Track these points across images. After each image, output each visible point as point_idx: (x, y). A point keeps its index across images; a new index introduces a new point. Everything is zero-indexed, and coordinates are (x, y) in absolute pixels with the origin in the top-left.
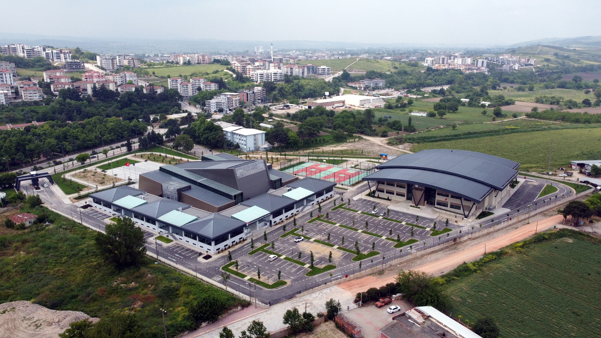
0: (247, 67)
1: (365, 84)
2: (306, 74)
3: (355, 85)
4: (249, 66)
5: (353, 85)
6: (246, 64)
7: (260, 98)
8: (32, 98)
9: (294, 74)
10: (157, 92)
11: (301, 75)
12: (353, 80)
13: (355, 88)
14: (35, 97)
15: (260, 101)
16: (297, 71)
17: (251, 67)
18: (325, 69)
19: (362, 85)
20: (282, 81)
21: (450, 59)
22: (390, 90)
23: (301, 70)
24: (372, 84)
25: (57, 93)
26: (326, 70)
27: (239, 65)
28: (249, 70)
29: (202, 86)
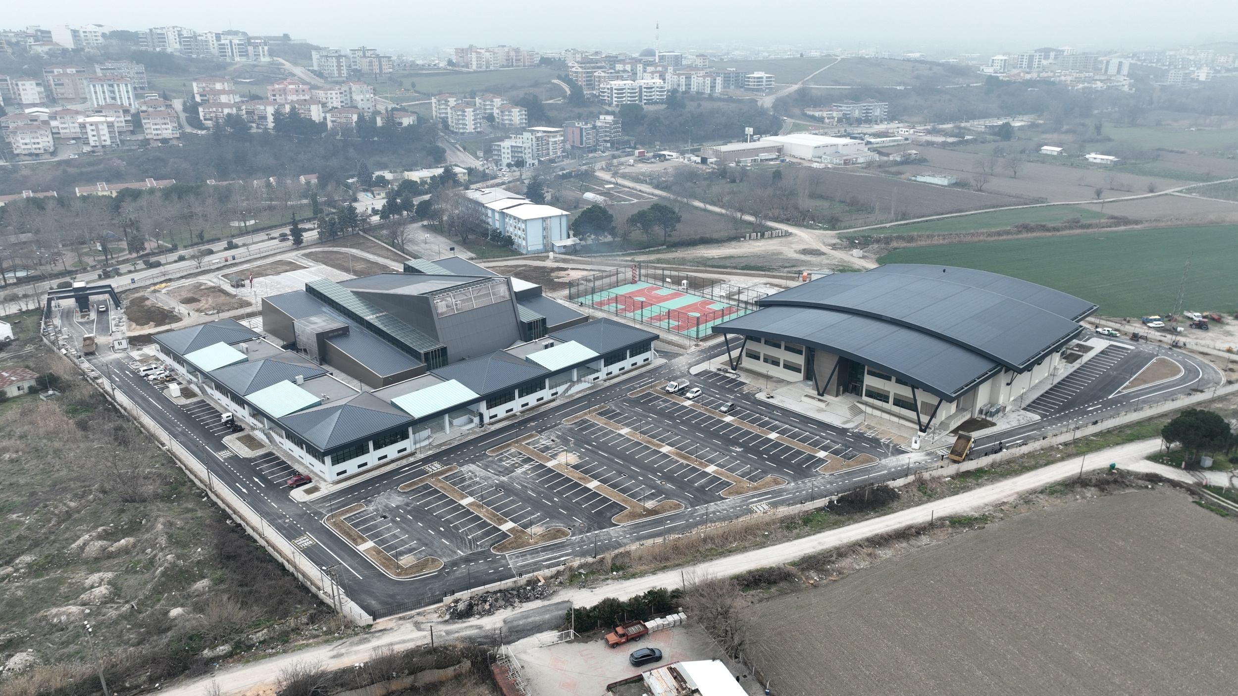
0: (596, 74)
1: (841, 111)
2: (719, 88)
3: (820, 113)
4: (600, 71)
5: (817, 114)
6: (593, 68)
7: (608, 139)
8: (159, 132)
9: (694, 88)
10: (401, 123)
11: (708, 91)
12: (818, 103)
13: (821, 120)
14: (164, 131)
15: (609, 145)
16: (698, 82)
17: (603, 74)
18: (762, 78)
19: (835, 114)
20: (662, 103)
21: (1047, 57)
22: (894, 125)
23: (708, 81)
24: (857, 111)
25: (209, 123)
26: (764, 80)
27: (580, 70)
28: (599, 81)
29: (496, 112)
